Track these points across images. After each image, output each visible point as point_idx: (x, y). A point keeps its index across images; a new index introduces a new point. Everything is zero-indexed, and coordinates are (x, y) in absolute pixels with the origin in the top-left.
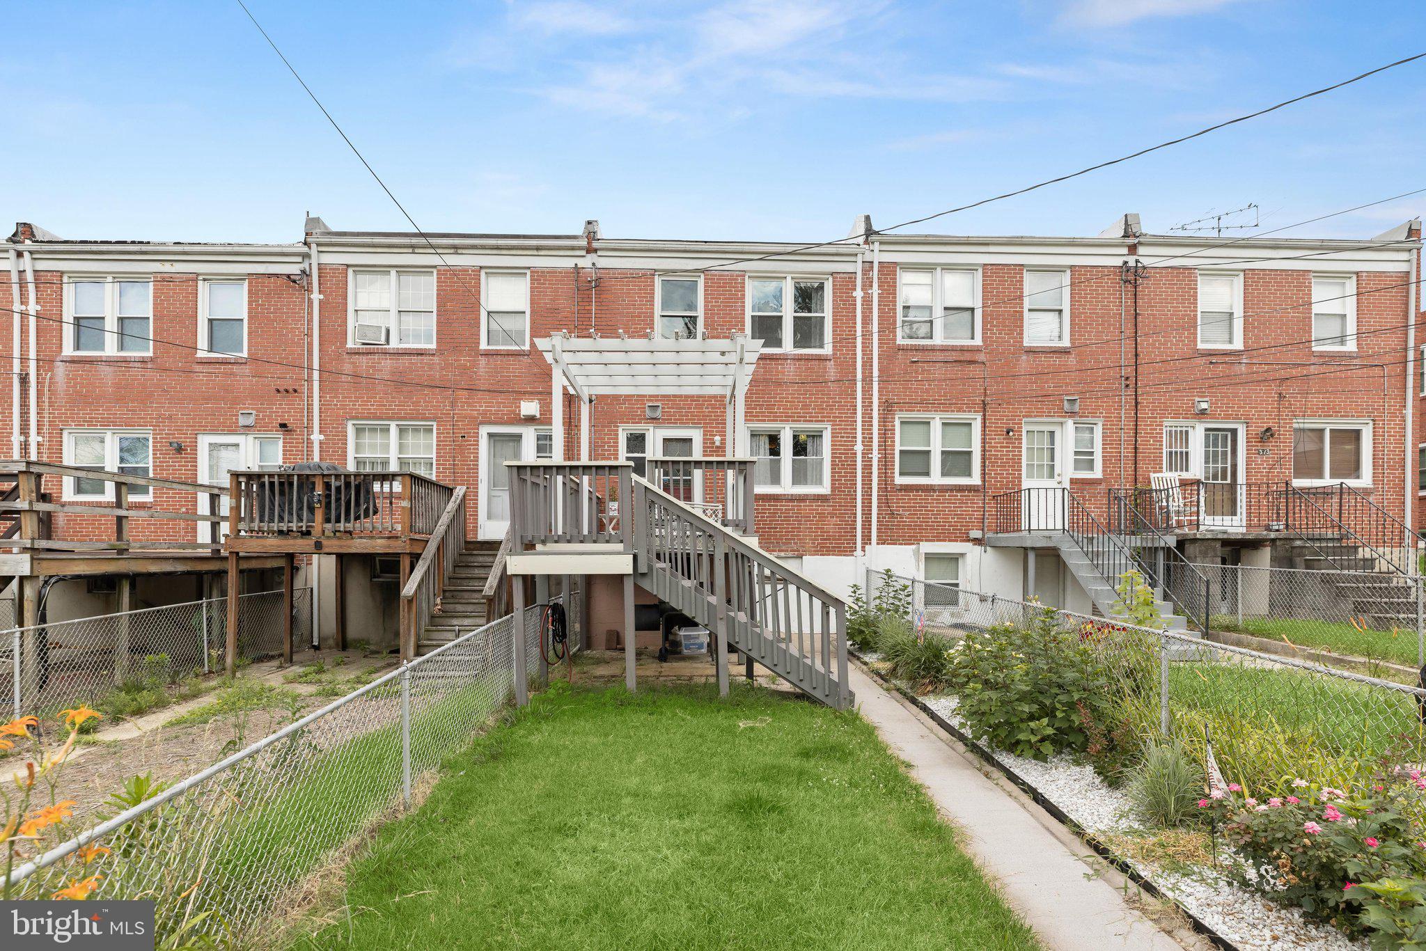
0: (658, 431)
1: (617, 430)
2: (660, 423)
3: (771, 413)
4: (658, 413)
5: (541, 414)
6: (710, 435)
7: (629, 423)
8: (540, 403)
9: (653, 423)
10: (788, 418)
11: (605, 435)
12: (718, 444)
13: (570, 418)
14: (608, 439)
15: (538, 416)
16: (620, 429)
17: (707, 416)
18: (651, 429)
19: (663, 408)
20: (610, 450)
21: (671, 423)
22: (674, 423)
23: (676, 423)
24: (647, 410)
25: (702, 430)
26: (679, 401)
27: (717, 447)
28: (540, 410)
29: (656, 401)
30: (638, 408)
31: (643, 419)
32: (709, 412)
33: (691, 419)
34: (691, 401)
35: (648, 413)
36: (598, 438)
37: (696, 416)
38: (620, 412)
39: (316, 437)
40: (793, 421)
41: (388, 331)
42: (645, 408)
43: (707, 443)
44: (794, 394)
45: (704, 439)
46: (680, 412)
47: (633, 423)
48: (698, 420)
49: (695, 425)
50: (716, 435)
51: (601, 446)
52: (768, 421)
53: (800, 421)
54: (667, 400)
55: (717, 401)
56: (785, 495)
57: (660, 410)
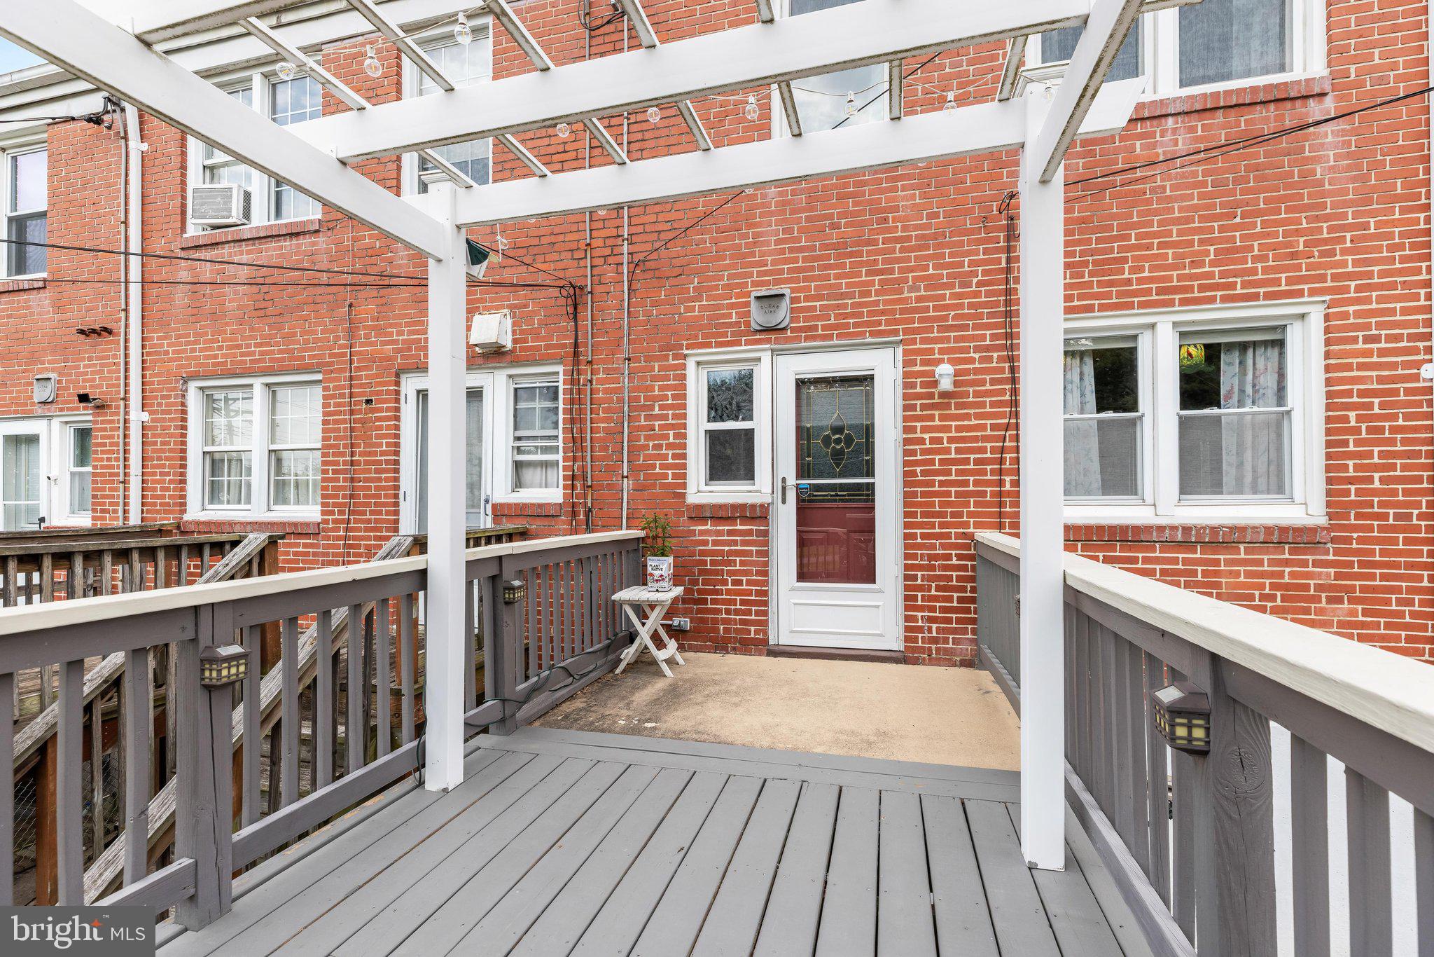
0: (782, 361)
1: (684, 367)
2: (787, 340)
3: (1111, 283)
4: (782, 314)
5: (515, 341)
6: (924, 363)
7: (708, 345)
8: (513, 316)
9: (768, 341)
10: (1165, 297)
11: (654, 378)
12: (946, 384)
13: (576, 345)
14: (661, 388)
15: (509, 345)
16: (691, 364)
17: (916, 310)
18: (766, 357)
19: (793, 300)
20: (665, 417)
21: (814, 338)
22: (824, 338)
23: (830, 337)
24: (754, 306)
25: (900, 350)
26: (837, 277)
27: (944, 395)
28: (514, 332)
29: (777, 282)
30: (732, 306)
31: (742, 334)
32: (919, 299)
33: (867, 324)
34: (868, 273)
35: (757, 316)
36: (637, 389)
37: (883, 313)
38: (685, 319)
39: (138, 416)
40: (1184, 302)
41: (247, 196)
42: (747, 304)
43: (913, 386)
44: (1189, 220)
45: (906, 375)
46: (838, 306)
47: (719, 345)
48: (888, 323)
49: (880, 336)
50: (940, 361)
51: (644, 408)
52: (1103, 308)
53: (1212, 300)
54: (806, 279)
55: (943, 266)
56: (1161, 529)
57: (785, 304)
